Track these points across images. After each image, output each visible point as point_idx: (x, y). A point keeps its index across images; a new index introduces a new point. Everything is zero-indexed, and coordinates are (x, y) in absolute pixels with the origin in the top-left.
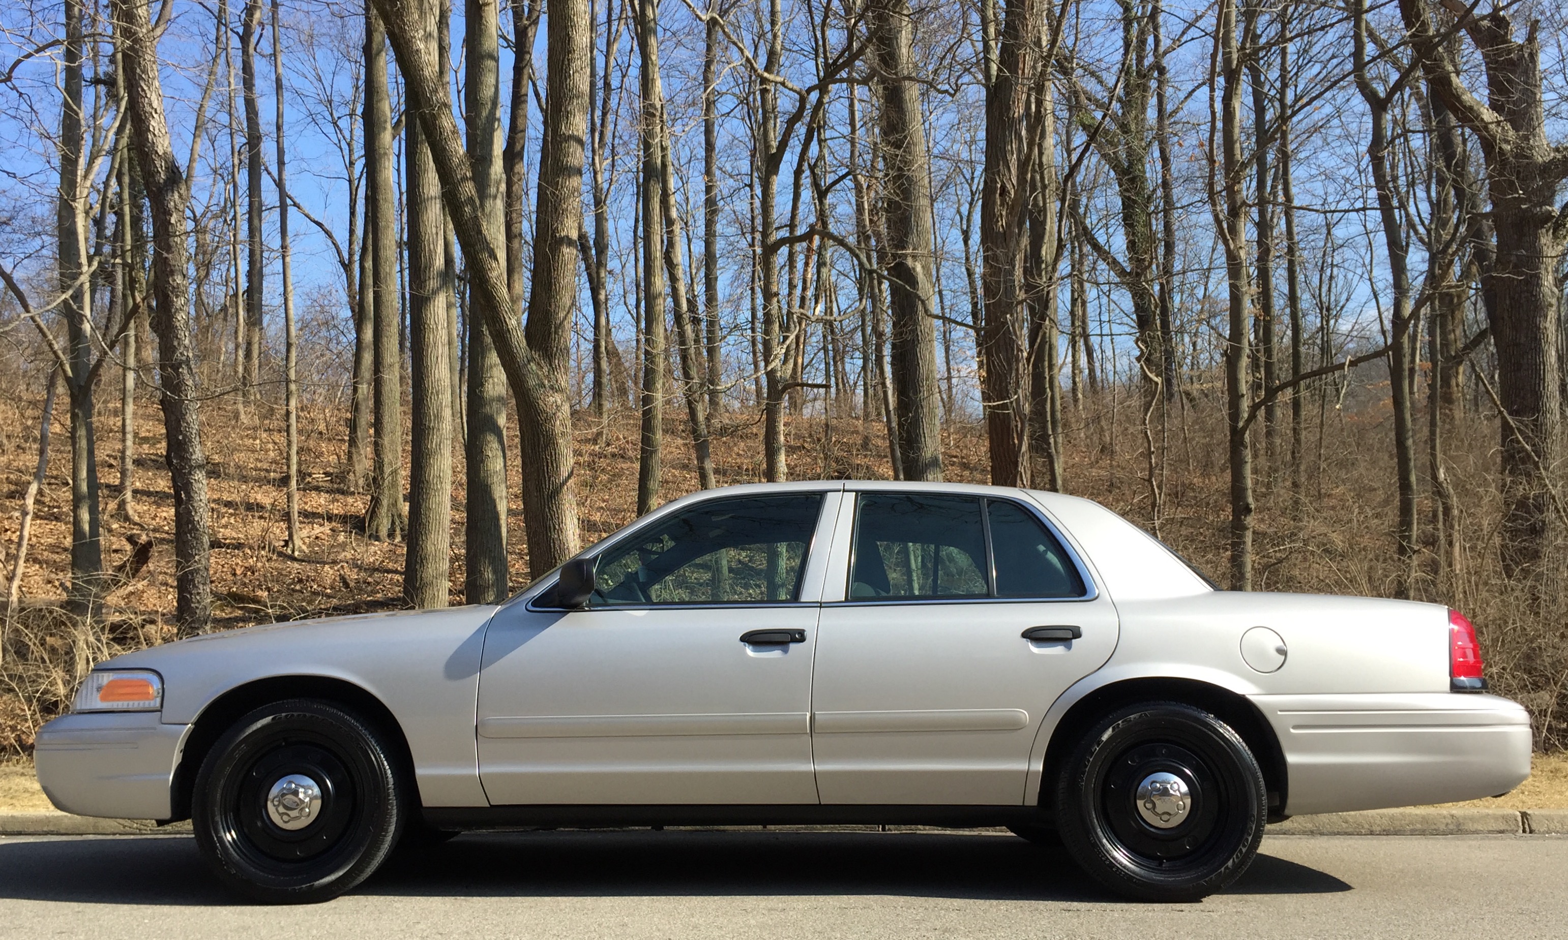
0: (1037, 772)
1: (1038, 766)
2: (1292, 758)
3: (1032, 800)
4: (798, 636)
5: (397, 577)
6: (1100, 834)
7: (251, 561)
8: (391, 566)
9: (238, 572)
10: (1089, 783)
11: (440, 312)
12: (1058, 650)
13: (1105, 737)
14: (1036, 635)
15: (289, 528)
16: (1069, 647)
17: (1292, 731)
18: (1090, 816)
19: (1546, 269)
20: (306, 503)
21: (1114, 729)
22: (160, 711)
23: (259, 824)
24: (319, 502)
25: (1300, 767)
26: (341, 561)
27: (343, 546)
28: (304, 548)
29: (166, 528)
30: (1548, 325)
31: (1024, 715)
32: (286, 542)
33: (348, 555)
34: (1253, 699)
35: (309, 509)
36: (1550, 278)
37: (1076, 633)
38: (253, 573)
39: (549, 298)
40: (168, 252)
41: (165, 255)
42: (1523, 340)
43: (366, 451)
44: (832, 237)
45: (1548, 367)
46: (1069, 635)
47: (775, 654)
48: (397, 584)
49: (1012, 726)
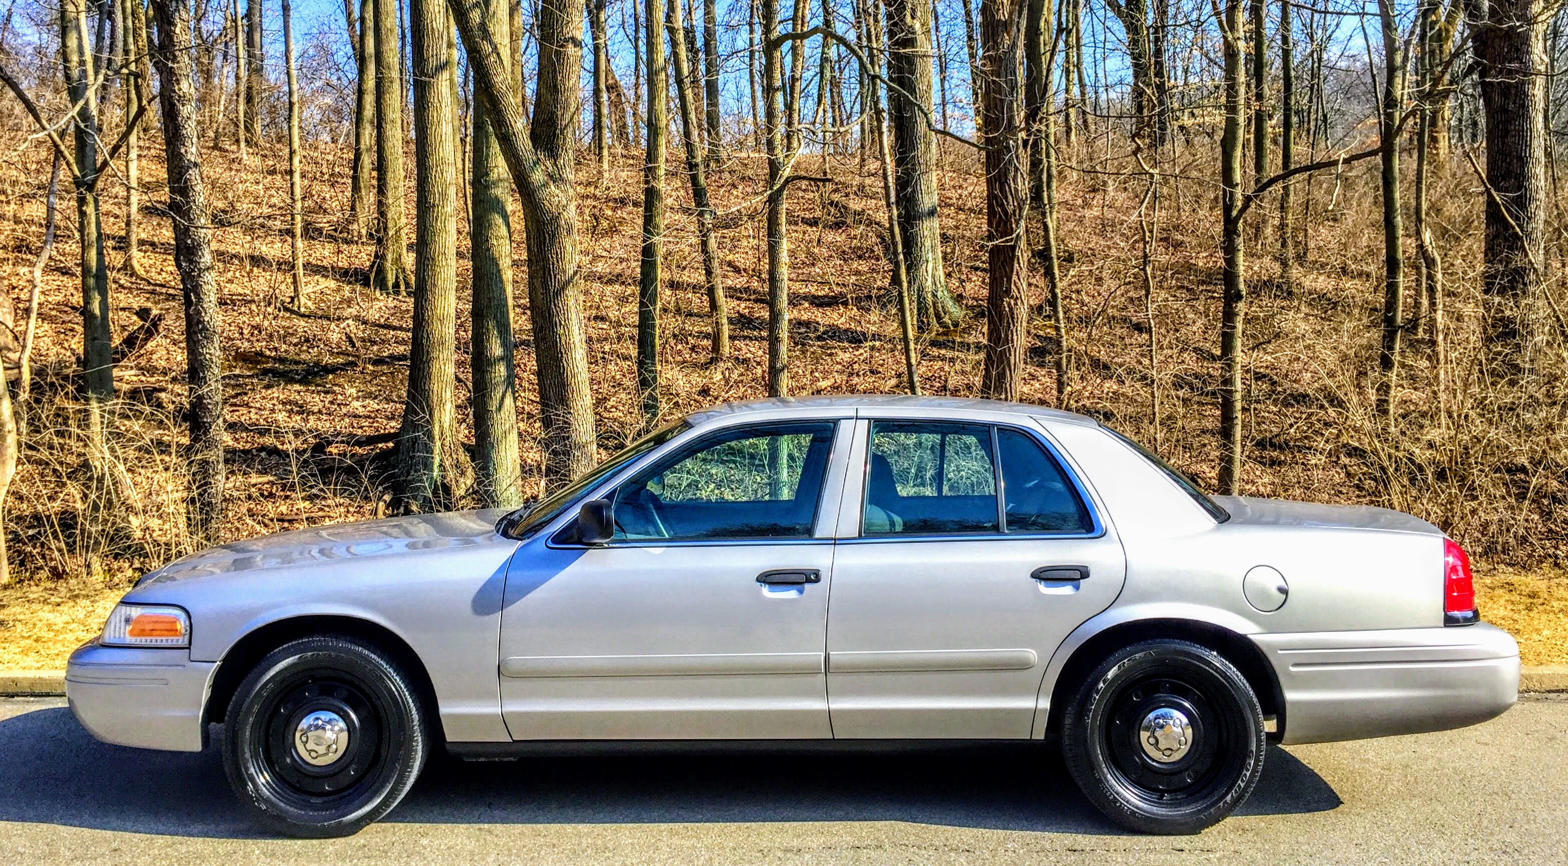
0: (1045, 710)
1: (1045, 704)
2: (1290, 696)
3: (1040, 734)
4: (811, 577)
5: (402, 335)
6: (1105, 770)
7: (257, 319)
8: (396, 323)
9: (245, 332)
10: (1094, 718)
11: (444, 90)
12: (1067, 590)
13: (1110, 675)
14: (1045, 575)
15: (295, 282)
16: (1077, 588)
17: (1292, 669)
18: (1095, 752)
19: (1537, 36)
20: (310, 255)
21: (1119, 667)
22: (189, 648)
23: (288, 760)
24: (324, 253)
25: (1298, 704)
26: (347, 319)
27: (349, 302)
28: (310, 304)
29: (173, 283)
30: (1536, 92)
31: (1032, 654)
32: (292, 299)
33: (353, 311)
34: (1252, 637)
35: (314, 262)
36: (1541, 45)
37: (1084, 573)
38: (260, 332)
39: (556, 101)
40: (173, 62)
41: (170, 65)
42: (1511, 106)
43: (370, 198)
44: (835, 36)
45: (1535, 134)
46: (1077, 575)
47: (791, 594)
48: (403, 342)
49: (1023, 666)
